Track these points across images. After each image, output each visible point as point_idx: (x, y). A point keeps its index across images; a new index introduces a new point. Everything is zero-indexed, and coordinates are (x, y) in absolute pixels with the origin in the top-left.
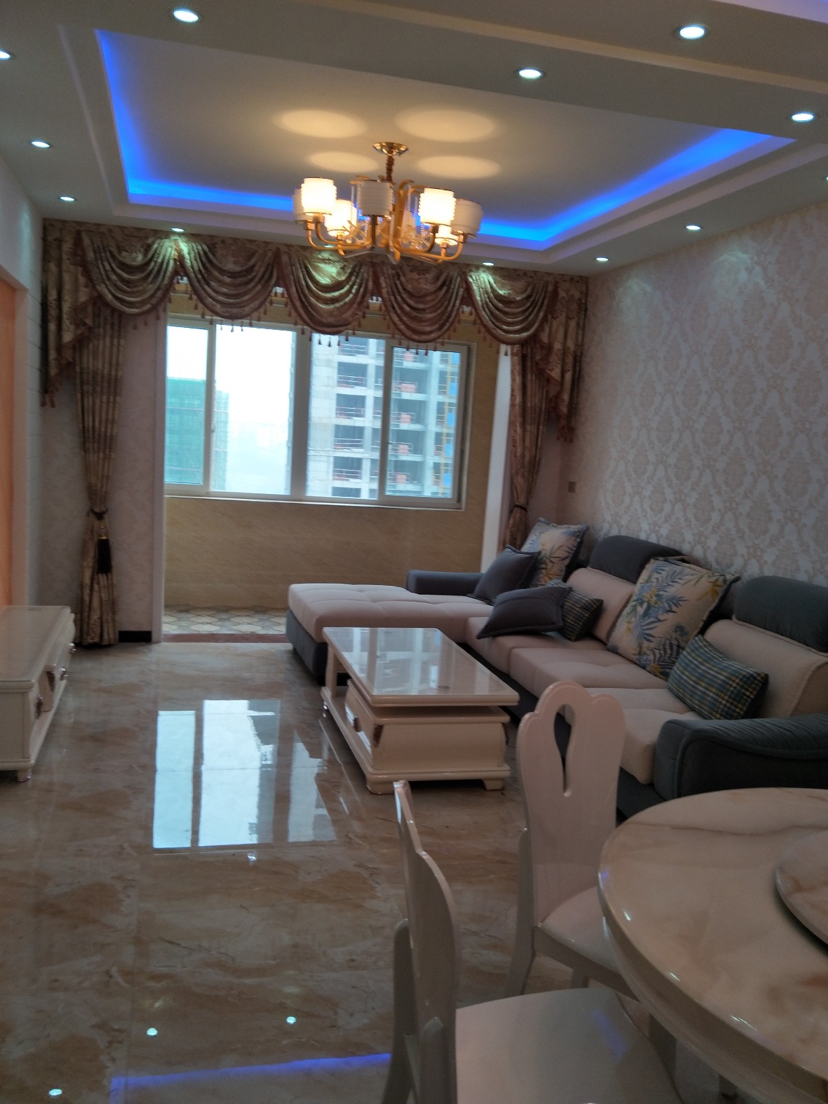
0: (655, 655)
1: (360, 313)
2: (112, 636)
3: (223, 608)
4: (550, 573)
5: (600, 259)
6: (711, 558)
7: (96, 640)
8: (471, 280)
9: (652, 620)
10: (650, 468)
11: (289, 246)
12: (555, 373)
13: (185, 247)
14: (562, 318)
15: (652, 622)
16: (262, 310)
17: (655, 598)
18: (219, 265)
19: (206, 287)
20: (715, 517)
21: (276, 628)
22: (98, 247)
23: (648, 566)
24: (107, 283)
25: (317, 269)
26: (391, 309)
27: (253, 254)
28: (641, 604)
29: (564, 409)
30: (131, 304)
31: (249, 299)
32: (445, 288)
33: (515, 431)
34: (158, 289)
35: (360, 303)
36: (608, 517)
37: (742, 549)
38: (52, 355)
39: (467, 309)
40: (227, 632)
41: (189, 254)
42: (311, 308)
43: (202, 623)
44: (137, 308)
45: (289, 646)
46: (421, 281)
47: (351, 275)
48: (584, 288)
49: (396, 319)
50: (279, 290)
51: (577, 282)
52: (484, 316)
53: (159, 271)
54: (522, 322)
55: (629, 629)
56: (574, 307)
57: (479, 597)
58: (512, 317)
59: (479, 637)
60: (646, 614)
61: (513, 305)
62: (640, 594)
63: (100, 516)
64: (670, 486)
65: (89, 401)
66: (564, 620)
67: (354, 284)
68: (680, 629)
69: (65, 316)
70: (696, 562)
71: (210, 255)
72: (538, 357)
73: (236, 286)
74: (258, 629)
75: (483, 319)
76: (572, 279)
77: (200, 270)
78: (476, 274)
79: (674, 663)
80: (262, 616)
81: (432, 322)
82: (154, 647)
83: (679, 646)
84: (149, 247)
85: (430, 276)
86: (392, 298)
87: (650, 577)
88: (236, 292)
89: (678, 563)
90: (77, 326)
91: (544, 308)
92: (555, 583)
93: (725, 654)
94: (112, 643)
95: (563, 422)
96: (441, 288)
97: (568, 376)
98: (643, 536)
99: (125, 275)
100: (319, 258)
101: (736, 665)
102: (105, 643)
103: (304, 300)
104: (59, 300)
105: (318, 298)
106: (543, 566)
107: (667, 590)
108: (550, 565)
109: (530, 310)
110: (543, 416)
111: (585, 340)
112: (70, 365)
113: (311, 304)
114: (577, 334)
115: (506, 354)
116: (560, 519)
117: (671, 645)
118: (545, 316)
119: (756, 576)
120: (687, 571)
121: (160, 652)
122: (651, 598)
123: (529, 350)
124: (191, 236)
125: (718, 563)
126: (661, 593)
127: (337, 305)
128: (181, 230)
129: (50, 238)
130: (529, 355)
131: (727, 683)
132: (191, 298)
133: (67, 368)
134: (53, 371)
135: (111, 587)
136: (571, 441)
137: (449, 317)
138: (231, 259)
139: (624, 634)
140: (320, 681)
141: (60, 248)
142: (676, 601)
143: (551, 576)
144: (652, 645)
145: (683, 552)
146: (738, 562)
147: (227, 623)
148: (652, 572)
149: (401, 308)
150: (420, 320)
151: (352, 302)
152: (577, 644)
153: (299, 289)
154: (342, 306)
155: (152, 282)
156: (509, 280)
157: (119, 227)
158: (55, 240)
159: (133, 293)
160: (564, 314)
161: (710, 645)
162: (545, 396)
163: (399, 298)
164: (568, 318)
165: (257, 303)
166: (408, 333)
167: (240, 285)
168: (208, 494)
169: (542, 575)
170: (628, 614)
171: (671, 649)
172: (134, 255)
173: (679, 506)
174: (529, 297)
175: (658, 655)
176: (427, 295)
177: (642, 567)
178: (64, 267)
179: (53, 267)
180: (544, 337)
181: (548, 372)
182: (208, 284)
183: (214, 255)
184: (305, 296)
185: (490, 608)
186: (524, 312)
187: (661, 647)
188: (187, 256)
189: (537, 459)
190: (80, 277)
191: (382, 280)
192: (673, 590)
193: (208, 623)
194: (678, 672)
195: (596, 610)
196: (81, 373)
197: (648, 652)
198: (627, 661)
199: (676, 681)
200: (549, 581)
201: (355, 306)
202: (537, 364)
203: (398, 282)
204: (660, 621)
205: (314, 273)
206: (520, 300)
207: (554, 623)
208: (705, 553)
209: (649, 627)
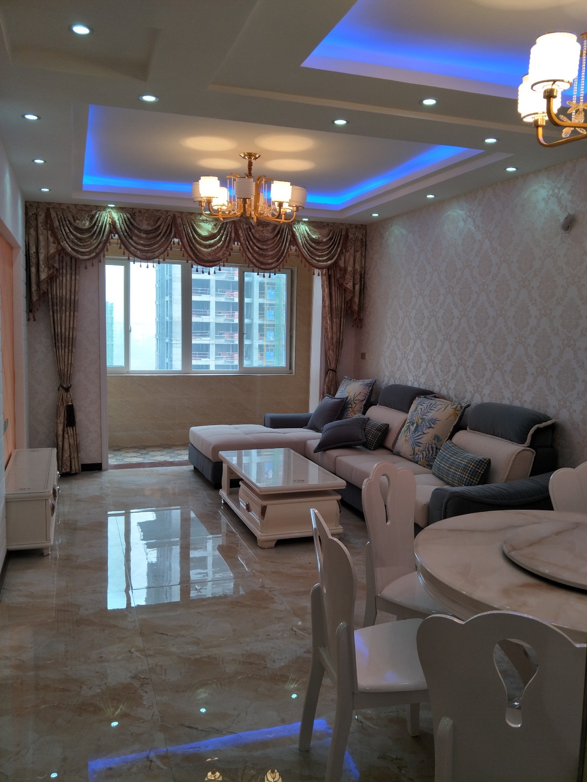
0: (423, 454)
1: (228, 253)
2: (77, 468)
3: (142, 446)
4: (355, 410)
5: (374, 215)
6: (452, 394)
7: (68, 470)
8: (294, 230)
9: (420, 433)
10: (412, 342)
11: (181, 213)
12: (350, 286)
13: (115, 216)
14: (352, 251)
15: (420, 435)
16: (166, 253)
17: (420, 420)
18: (137, 226)
19: (130, 240)
20: (453, 369)
21: (180, 457)
22: (61, 218)
23: (414, 402)
24: (68, 240)
25: (199, 226)
26: (246, 249)
27: (159, 219)
28: (413, 425)
29: (356, 308)
30: (83, 254)
31: (158, 247)
32: (279, 236)
33: (327, 323)
34: (100, 243)
35: (227, 247)
36: (387, 374)
37: (470, 388)
38: (34, 288)
39: (293, 248)
40: (148, 462)
41: (118, 220)
42: (197, 251)
43: (131, 457)
44: (87, 255)
45: (192, 467)
46: (264, 231)
47: (220, 229)
48: (364, 232)
49: (250, 256)
50: (176, 240)
51: (360, 228)
52: (304, 252)
53: (100, 231)
54: (327, 254)
55: (406, 440)
56: (359, 244)
57: (311, 428)
58: (321, 252)
59: (315, 452)
60: (416, 430)
61: (321, 244)
62: (411, 418)
63: (67, 390)
64: (424, 352)
65: (58, 316)
66: (366, 438)
67: (223, 235)
68: (437, 438)
69: (41, 263)
70: (443, 398)
71: (132, 220)
72: (338, 276)
73: (149, 239)
74: (168, 458)
75: (304, 255)
76: (356, 227)
77: (125, 230)
78: (298, 226)
79: (435, 458)
80: (168, 450)
81: (272, 257)
82: (104, 473)
83: (437, 448)
84: (93, 216)
85: (269, 228)
86: (247, 243)
87: (416, 408)
88: (149, 243)
89: (433, 398)
90: (49, 268)
91: (340, 245)
92: (359, 415)
93: (464, 450)
94: (77, 472)
95: (356, 316)
96: (277, 235)
97: (357, 287)
98: (409, 384)
99: (79, 235)
100: (200, 220)
101: (471, 455)
102: (73, 472)
103: (192, 246)
104: (37, 252)
105: (201, 244)
106: (350, 406)
107: (428, 415)
108: (354, 405)
109: (332, 247)
110: (343, 312)
111: (366, 264)
112: (45, 293)
113: (196, 248)
114: (361, 260)
115: (319, 275)
116: (357, 375)
117: (432, 447)
118: (342, 250)
119: (479, 403)
120: (438, 403)
121: (108, 477)
122: (418, 420)
123: (333, 272)
124: (120, 209)
125: (455, 396)
126: (424, 417)
127: (213, 248)
128: (113, 206)
129: (30, 214)
130: (333, 275)
131: (467, 466)
132: (120, 248)
133: (43, 295)
134: (35, 298)
135: (75, 435)
136: (361, 327)
137: (283, 253)
138: (145, 222)
139: (404, 444)
140: (217, 486)
141: (36, 219)
142: (433, 421)
143: (355, 412)
144: (421, 449)
145: (435, 392)
146: (468, 396)
147: (147, 456)
148: (418, 404)
149: (253, 249)
150: (265, 256)
151: (222, 246)
152: (375, 452)
153: (188, 239)
154: (216, 249)
155: (95, 239)
156: (318, 229)
157: (73, 205)
158: (33, 214)
159: (84, 246)
160: (353, 248)
161: (456, 445)
162: (343, 300)
163: (251, 242)
164: (355, 251)
165: (163, 249)
166: (258, 264)
167: (151, 238)
168: (128, 372)
169: (349, 412)
170: (405, 431)
171: (433, 450)
172: (84, 222)
173: (430, 364)
174: (331, 239)
175: (425, 455)
176: (268, 240)
177: (411, 403)
178: (40, 232)
179: (32, 231)
180: (342, 263)
181: (345, 285)
182: (131, 238)
183: (134, 220)
184: (193, 244)
185: (320, 435)
186: (329, 248)
187: (426, 449)
188: (117, 222)
189: (341, 340)
190: (49, 237)
191: (240, 232)
192: (431, 415)
193: (134, 457)
194: (438, 463)
195: (385, 430)
196: (52, 299)
197: (419, 453)
198: (406, 460)
199: (436, 468)
200: (354, 415)
201: (224, 248)
202: (338, 280)
203: (250, 233)
204: (424, 434)
205: (198, 229)
206: (326, 241)
207: (361, 440)
208: (448, 392)
209: (418, 438)
